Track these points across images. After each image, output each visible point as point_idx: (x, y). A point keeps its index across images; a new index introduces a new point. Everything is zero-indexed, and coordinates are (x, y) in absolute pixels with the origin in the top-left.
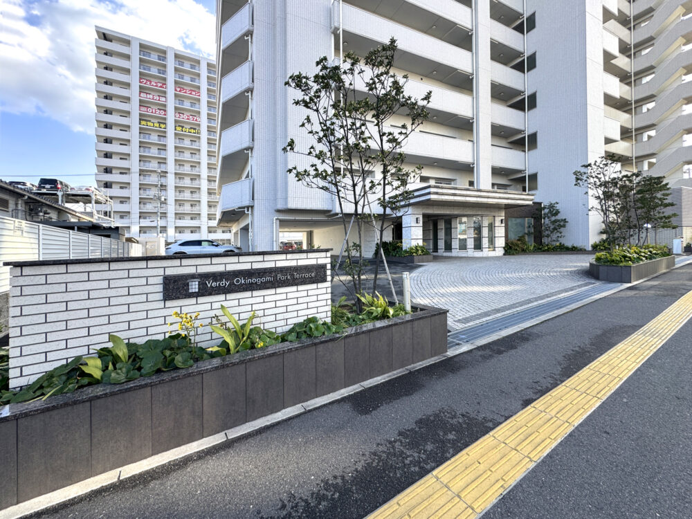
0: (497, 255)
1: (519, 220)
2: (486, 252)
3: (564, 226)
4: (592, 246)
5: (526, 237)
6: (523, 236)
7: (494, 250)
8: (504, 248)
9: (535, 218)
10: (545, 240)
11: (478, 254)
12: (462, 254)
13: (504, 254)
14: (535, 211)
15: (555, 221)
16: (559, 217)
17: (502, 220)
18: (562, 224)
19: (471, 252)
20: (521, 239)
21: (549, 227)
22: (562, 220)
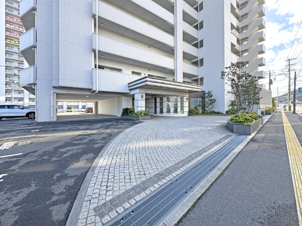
0: (185, 116)
1: (195, 99)
2: (179, 114)
3: (214, 102)
4: (226, 112)
5: (198, 108)
6: (197, 107)
7: (183, 113)
8: (188, 112)
9: (202, 98)
10: (206, 109)
11: (176, 115)
12: (168, 115)
13: (188, 115)
14: (203, 95)
15: (211, 100)
16: (212, 98)
17: (187, 98)
18: (214, 101)
19: (172, 114)
20: (196, 108)
21: (208, 103)
22: (214, 100)
